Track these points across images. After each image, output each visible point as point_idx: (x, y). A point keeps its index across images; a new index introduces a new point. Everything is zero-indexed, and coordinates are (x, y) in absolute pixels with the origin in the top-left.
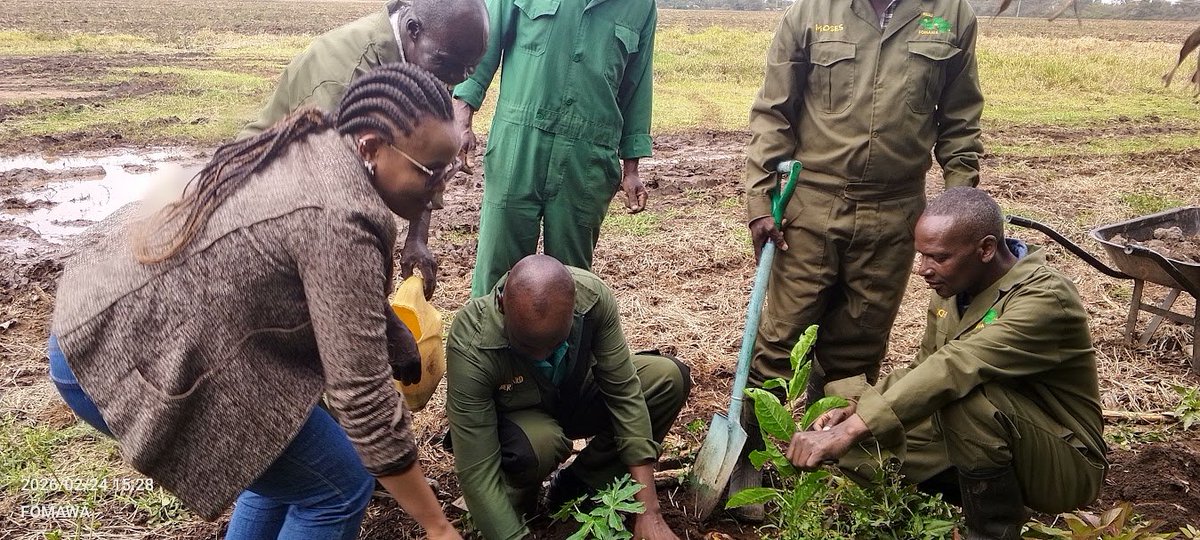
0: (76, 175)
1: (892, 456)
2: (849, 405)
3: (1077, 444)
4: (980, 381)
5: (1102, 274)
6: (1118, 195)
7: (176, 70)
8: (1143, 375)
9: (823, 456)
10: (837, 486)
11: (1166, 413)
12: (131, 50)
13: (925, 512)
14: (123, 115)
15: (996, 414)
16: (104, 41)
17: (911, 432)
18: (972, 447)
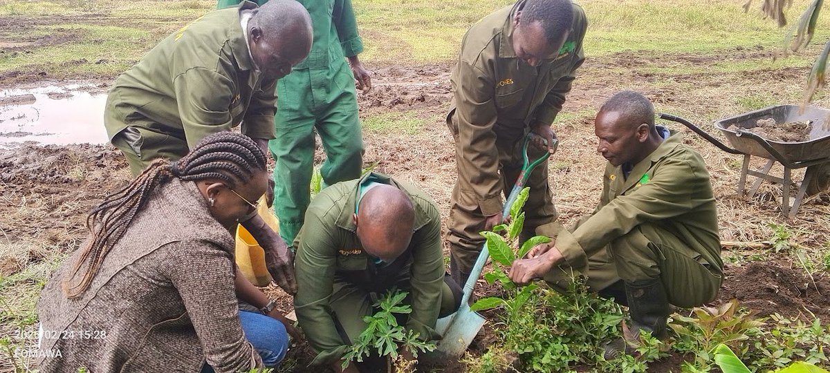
0: (15, 101)
1: (580, 274)
2: (551, 241)
3: (703, 262)
4: (638, 223)
5: (723, 152)
6: (735, 99)
7: (84, 26)
8: (750, 217)
9: (533, 275)
10: (545, 296)
11: (764, 242)
12: (51, 13)
13: (603, 311)
14: (46, 59)
15: (649, 244)
16: (31, 7)
17: (593, 257)
18: (632, 266)
